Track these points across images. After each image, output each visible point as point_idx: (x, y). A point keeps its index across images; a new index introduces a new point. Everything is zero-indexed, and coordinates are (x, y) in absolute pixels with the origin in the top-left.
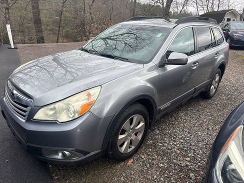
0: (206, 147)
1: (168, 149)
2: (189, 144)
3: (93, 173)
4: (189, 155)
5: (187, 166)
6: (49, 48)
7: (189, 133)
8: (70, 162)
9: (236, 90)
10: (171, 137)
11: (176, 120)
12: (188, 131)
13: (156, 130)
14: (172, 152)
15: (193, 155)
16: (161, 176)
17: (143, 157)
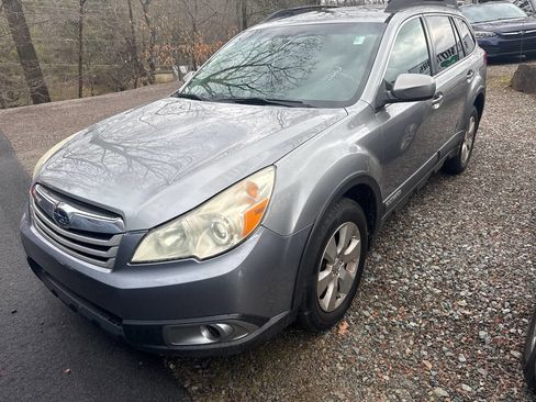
0: (489, 272)
1: (414, 289)
2: (453, 272)
3: (270, 365)
4: (462, 294)
5: (466, 317)
6: (67, 111)
7: (444, 249)
8: (231, 347)
9: (509, 148)
10: (409, 262)
11: (407, 226)
12: (440, 245)
13: (374, 254)
14: (424, 294)
15: (470, 294)
16: (420, 347)
17: (367, 313)
